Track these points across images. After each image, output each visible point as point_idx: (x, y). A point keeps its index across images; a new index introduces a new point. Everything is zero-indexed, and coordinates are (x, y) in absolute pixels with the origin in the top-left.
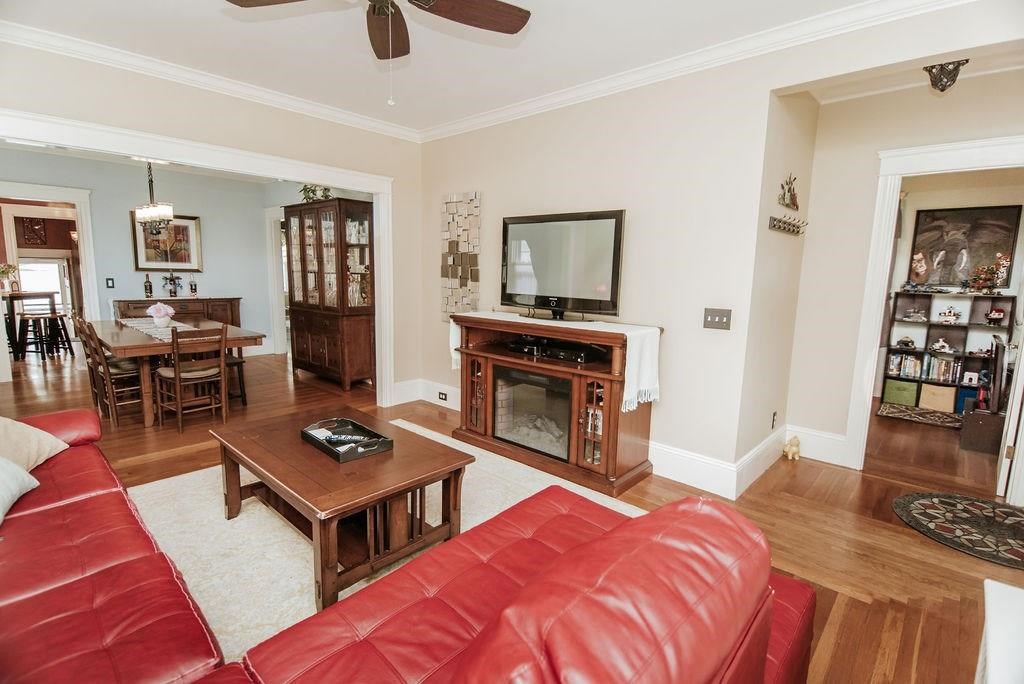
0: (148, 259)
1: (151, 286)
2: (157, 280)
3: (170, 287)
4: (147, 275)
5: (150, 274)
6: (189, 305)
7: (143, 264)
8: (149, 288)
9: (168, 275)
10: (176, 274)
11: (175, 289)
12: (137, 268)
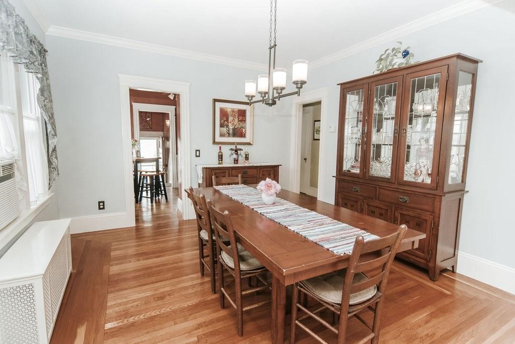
0: (222, 135)
1: (222, 155)
2: (226, 150)
3: (235, 156)
4: (220, 147)
5: (223, 147)
6: (248, 170)
7: (218, 139)
8: (221, 157)
9: (233, 147)
10: (239, 147)
11: (238, 157)
12: (214, 142)
